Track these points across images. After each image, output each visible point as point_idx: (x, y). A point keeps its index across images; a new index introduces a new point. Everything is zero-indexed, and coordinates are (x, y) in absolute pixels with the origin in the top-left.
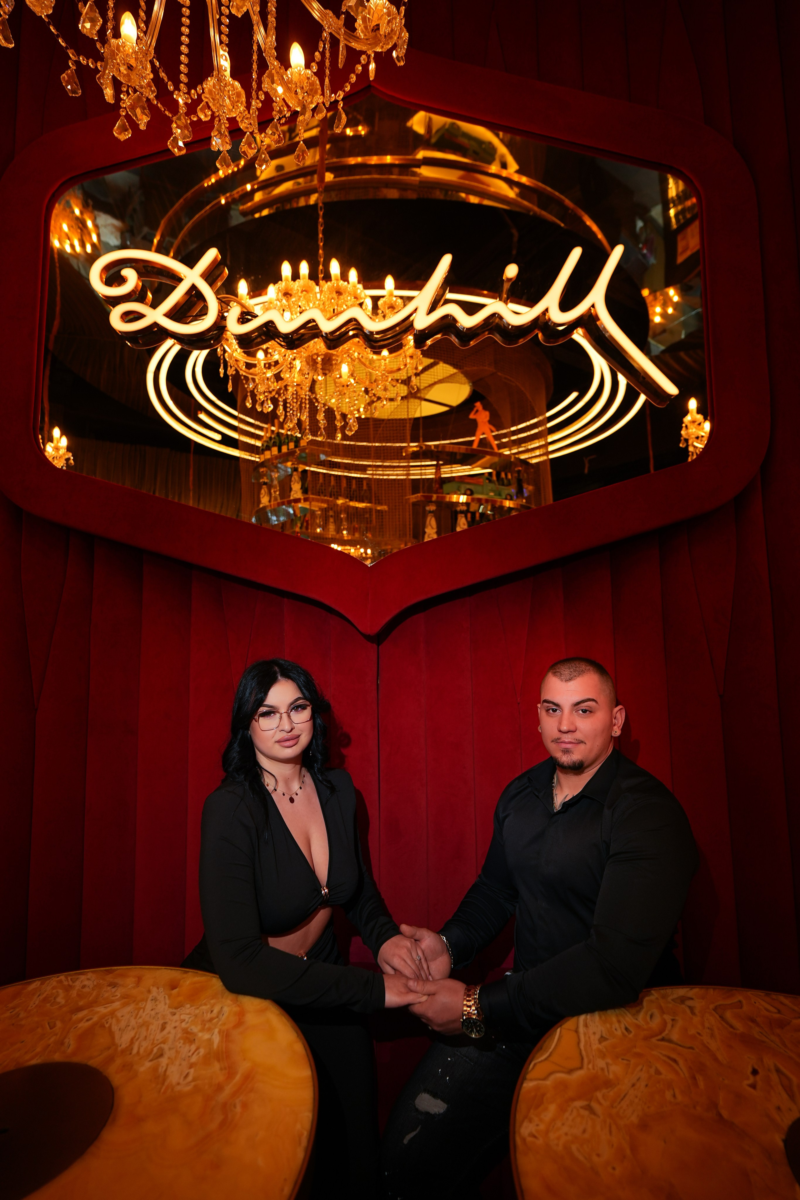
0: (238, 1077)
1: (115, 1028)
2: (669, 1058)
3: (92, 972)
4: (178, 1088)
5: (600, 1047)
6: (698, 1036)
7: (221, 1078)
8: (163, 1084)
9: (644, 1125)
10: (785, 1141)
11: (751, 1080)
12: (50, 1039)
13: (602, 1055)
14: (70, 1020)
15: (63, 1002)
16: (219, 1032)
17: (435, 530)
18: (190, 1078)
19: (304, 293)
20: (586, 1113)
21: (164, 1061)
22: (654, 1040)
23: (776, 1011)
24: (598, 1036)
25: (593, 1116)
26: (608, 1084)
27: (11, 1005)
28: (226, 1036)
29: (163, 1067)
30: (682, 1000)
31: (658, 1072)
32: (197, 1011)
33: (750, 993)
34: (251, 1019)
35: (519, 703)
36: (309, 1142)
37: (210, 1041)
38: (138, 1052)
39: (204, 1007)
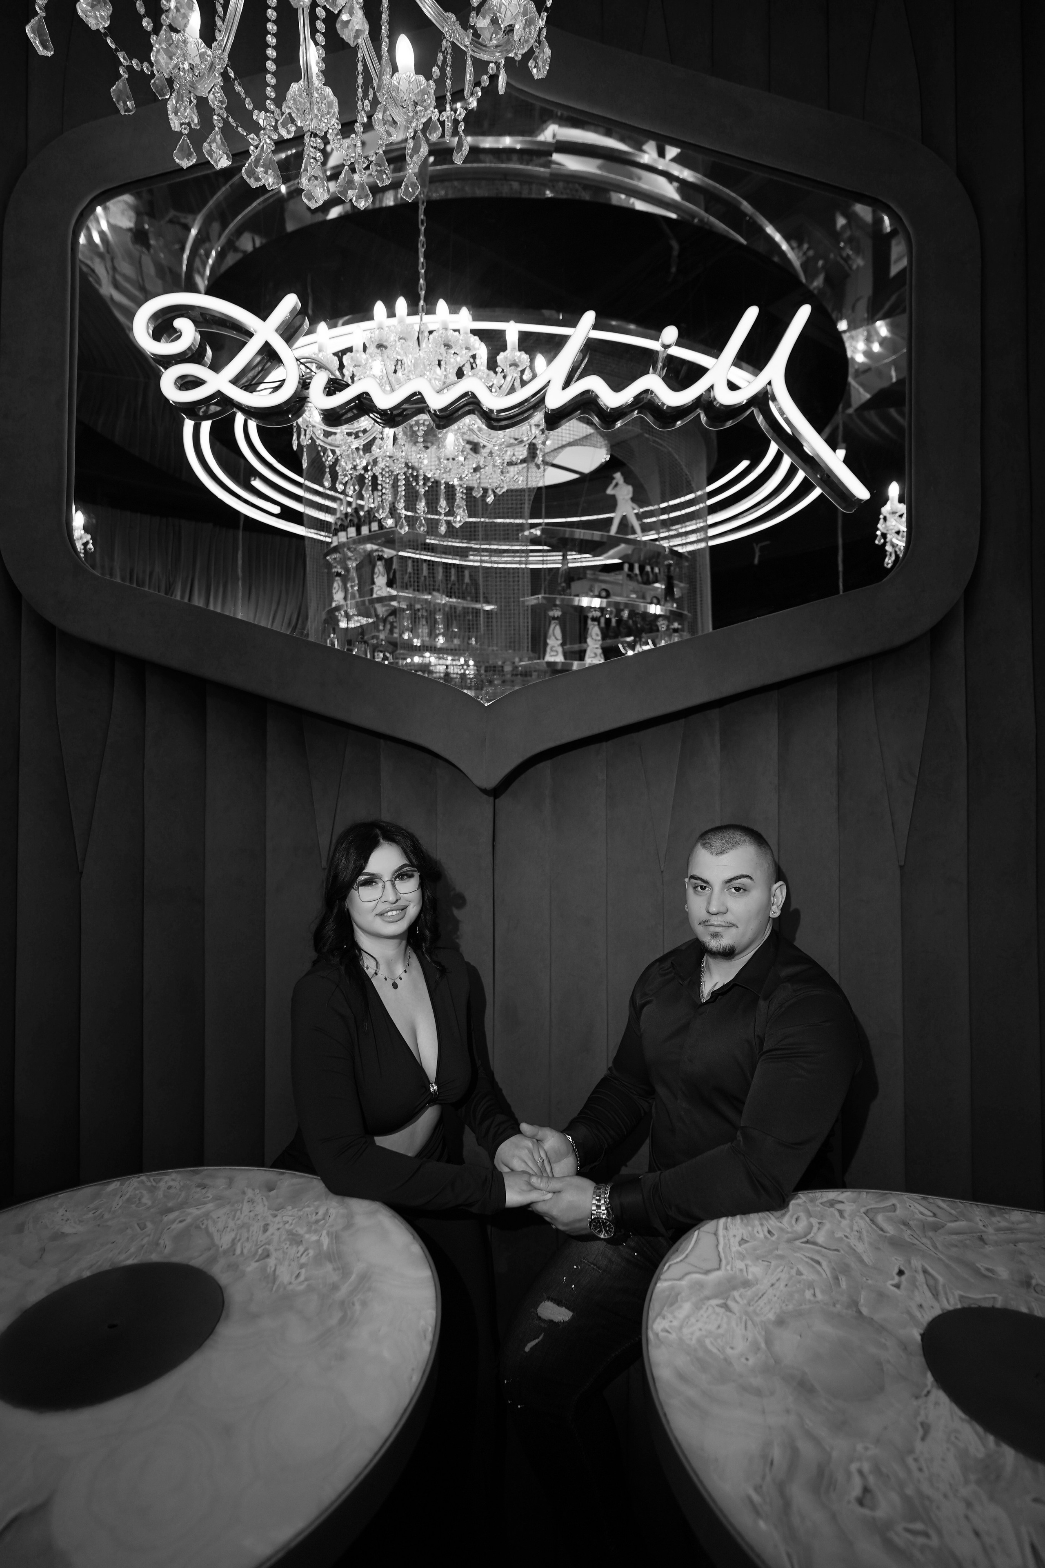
0: (353, 1277)
1: (212, 1229)
2: (812, 1259)
3: (176, 1172)
4: (290, 1287)
5: (740, 1249)
6: (845, 1238)
7: (335, 1277)
8: (274, 1283)
9: (780, 1322)
10: (923, 1336)
11: (897, 1279)
12: (142, 1240)
13: (742, 1257)
14: (161, 1221)
15: (150, 1203)
16: (328, 1233)
17: (560, 642)
18: (302, 1278)
19: (402, 341)
20: (721, 1311)
21: (271, 1262)
22: (798, 1243)
23: (932, 1214)
24: (738, 1239)
25: (729, 1314)
26: (746, 1284)
27: (92, 1206)
28: (336, 1237)
29: (271, 1267)
30: (832, 1203)
31: (799, 1273)
32: (301, 1213)
33: (906, 1196)
34: (361, 1221)
35: (662, 872)
36: (434, 1336)
37: (318, 1242)
38: (242, 1253)
39: (307, 1209)
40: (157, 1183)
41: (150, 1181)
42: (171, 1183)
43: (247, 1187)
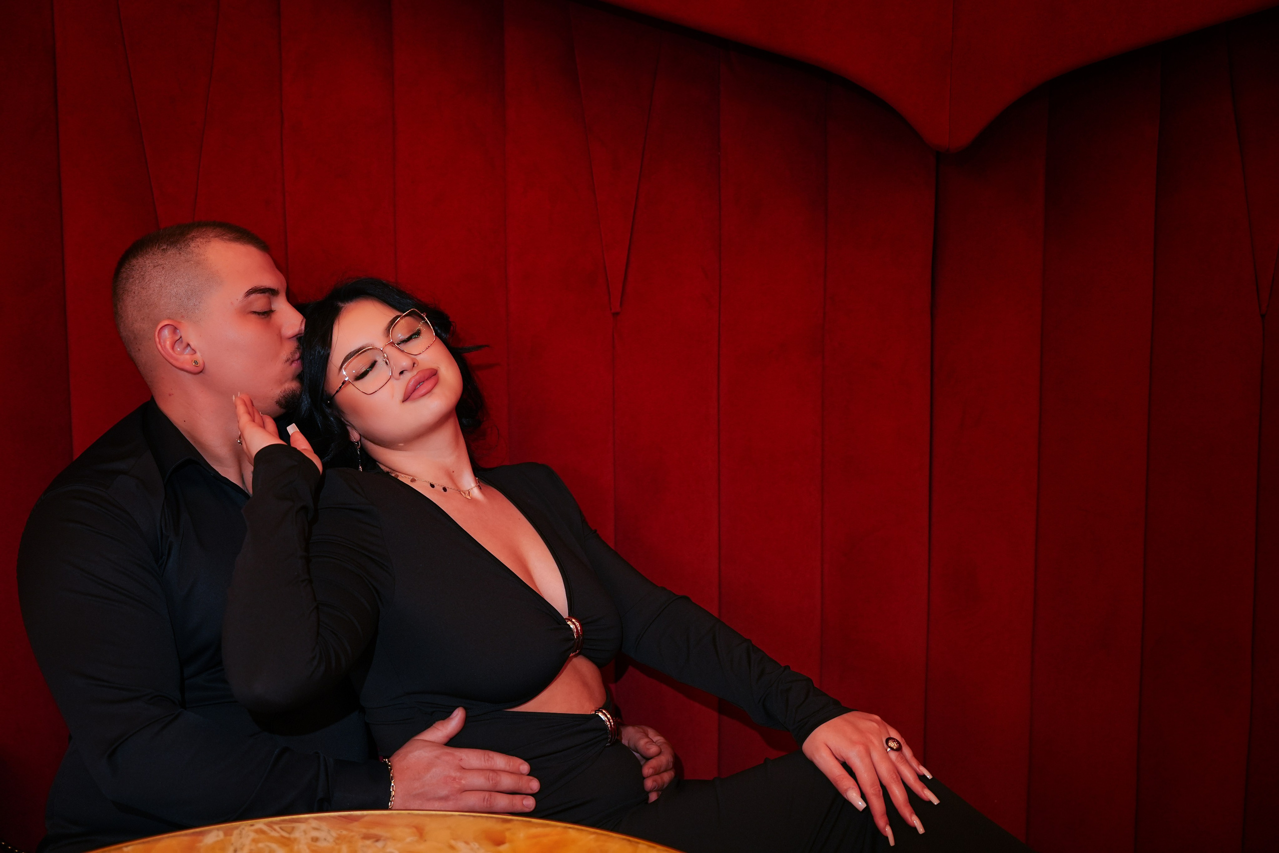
40: (289, 833)
41: (275, 830)
42: (315, 834)
43: (455, 839)
